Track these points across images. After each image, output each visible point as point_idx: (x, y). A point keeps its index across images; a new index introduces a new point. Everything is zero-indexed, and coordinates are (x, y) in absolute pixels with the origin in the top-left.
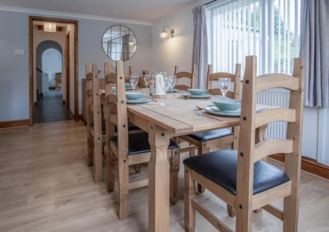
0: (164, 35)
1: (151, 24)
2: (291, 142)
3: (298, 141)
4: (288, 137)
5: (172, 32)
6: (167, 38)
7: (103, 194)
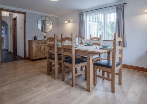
0: (66, 22)
1: (58, 17)
2: (120, 55)
3: (122, 54)
4: (120, 54)
5: (69, 21)
6: (67, 23)
7: (61, 82)
